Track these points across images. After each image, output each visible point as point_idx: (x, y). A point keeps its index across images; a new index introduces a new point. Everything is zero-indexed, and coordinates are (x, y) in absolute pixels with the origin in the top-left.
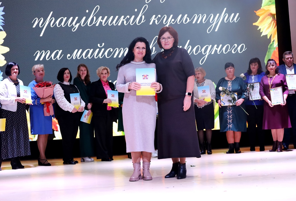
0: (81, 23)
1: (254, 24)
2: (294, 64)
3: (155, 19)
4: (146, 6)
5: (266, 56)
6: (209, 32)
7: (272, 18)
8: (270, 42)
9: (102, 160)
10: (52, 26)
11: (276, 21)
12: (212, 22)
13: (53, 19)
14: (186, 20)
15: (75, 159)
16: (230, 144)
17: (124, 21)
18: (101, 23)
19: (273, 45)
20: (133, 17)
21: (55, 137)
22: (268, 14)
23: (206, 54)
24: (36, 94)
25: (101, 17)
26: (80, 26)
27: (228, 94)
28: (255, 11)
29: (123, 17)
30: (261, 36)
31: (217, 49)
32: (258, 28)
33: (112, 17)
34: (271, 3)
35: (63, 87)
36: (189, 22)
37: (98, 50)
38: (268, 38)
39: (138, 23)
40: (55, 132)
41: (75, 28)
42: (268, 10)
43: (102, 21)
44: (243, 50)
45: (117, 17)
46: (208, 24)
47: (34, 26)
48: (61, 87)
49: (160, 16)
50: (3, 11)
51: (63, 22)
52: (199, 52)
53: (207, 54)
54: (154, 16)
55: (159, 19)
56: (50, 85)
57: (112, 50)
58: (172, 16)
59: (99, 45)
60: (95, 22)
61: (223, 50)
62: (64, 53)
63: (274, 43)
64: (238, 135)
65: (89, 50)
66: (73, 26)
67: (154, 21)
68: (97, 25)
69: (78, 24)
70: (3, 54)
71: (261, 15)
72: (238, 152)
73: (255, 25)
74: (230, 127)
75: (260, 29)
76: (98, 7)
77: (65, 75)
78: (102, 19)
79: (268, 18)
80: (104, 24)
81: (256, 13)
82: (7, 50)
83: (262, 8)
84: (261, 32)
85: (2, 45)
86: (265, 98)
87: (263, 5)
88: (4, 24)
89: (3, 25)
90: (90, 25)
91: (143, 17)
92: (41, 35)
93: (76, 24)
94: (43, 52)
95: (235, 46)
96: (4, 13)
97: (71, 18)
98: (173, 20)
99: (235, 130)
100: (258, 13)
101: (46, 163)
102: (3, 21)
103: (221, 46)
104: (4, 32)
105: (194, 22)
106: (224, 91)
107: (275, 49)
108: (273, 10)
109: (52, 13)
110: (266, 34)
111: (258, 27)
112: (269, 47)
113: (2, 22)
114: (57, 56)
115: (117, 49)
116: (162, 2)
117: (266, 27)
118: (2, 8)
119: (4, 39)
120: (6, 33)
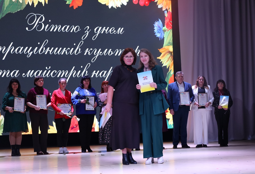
0: (34, 51)
1: (158, 58)
3: (88, 51)
4: (82, 42)
7: (170, 54)
8: (169, 71)
10: (12, 53)
11: (173, 57)
13: (13, 48)
17: (66, 51)
18: (49, 52)
19: (170, 73)
20: (72, 49)
22: (167, 51)
25: (49, 48)
26: (33, 53)
28: (158, 49)
29: (65, 49)
30: (163, 66)
32: (160, 61)
33: (57, 48)
34: (170, 44)
36: (112, 54)
37: (46, 71)
38: (167, 68)
39: (76, 54)
41: (30, 55)
42: (167, 49)
45: (61, 48)
49: (92, 49)
51: (20, 50)
54: (88, 49)
55: (91, 52)
57: (56, 72)
58: (100, 49)
59: (46, 68)
60: (44, 51)
62: (20, 73)
63: (171, 71)
65: (39, 71)
66: (27, 54)
67: (88, 53)
68: (46, 53)
69: (32, 52)
71: (163, 52)
73: (158, 59)
75: (162, 62)
76: (47, 41)
78: (50, 49)
79: (167, 55)
80: (51, 53)
81: (159, 51)
83: (163, 47)
84: (162, 63)
87: (164, 45)
90: (40, 53)
91: (80, 49)
92: (4, 59)
93: (30, 52)
94: (4, 71)
97: (27, 48)
98: (101, 52)
100: (161, 50)
105: (116, 55)
107: (172, 76)
108: (171, 49)
109: (12, 43)
110: (166, 65)
111: (160, 60)
112: (167, 74)
114: (15, 74)
115: (60, 71)
116: (94, 39)
117: (166, 60)
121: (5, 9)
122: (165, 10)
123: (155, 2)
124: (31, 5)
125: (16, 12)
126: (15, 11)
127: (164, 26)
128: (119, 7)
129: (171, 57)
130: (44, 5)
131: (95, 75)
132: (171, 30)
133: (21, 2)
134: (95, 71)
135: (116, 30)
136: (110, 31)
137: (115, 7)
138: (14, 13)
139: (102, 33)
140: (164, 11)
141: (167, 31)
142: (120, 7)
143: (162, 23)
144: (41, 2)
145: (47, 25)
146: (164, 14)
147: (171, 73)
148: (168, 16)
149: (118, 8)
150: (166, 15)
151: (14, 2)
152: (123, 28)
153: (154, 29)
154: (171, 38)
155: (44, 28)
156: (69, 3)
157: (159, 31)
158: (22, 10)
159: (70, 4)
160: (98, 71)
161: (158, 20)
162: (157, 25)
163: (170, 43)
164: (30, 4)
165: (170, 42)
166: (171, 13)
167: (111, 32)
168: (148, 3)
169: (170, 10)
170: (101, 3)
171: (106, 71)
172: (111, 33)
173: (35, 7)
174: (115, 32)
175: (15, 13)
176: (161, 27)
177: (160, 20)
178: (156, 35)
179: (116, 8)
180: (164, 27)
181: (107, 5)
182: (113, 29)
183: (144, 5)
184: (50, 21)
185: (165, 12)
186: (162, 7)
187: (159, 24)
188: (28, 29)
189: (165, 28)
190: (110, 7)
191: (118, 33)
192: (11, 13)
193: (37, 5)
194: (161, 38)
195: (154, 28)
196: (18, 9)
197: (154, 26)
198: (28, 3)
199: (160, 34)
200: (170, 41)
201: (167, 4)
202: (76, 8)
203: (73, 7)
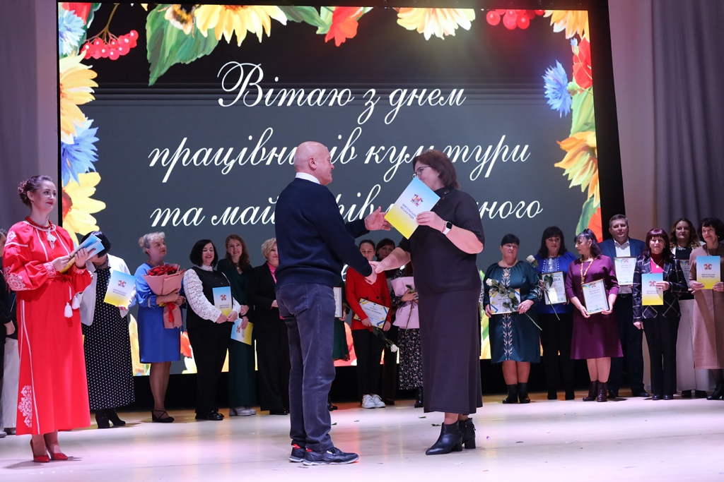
0: (238, 159)
1: (556, 165)
2: (630, 239)
3: (374, 154)
4: (359, 130)
5: (579, 224)
6: (473, 178)
7: (589, 154)
8: (586, 199)
9: (272, 413)
10: (185, 164)
11: (597, 161)
12: (478, 160)
13: (187, 151)
15: (221, 412)
16: (509, 386)
18: (275, 159)
19: (591, 204)
20: (335, 148)
21: (186, 369)
22: (582, 147)
24: (149, 288)
25: (275, 149)
26: (237, 163)
27: (503, 293)
28: (558, 142)
30: (570, 187)
31: (487, 209)
32: (564, 172)
34: (587, 127)
35: (201, 274)
37: (268, 209)
38: (583, 190)
39: (344, 161)
40: (186, 359)
41: (228, 168)
42: (582, 140)
43: (276, 155)
44: (537, 212)
46: (472, 163)
47: (152, 164)
48: (198, 274)
49: (383, 148)
50: (96, 136)
51: (205, 156)
54: (373, 149)
55: (381, 154)
56: (175, 271)
58: (405, 148)
59: (270, 200)
60: (264, 157)
61: (499, 211)
62: (207, 214)
63: (593, 200)
64: (525, 369)
65: (252, 209)
66: (223, 165)
67: (373, 157)
68: (268, 163)
69: (233, 162)
70: (92, 215)
71: (570, 148)
72: (525, 400)
73: (558, 168)
74: (508, 354)
75: (567, 175)
76: (270, 131)
77: (204, 253)
78: (278, 152)
79: (582, 155)
80: (281, 162)
81: (559, 145)
82: (100, 206)
83: (570, 136)
84: (569, 179)
85: (91, 197)
86: (576, 300)
87: (572, 130)
88: (97, 160)
90: (254, 163)
91: (353, 149)
92: (165, 180)
93: (229, 161)
94: (167, 211)
95: (521, 204)
96: (97, 139)
97: (221, 150)
98: (408, 156)
99: (518, 360)
100: (564, 145)
101: (164, 416)
102: (95, 154)
103: (495, 204)
104: (98, 174)
106: (496, 287)
107: (596, 212)
108: (591, 139)
109: (185, 139)
110: (579, 184)
111: (563, 170)
112: (584, 206)
113: (94, 156)
114: (193, 218)
116: (388, 122)
117: (577, 171)
118: (94, 131)
119: (95, 187)
120: (100, 175)
121: (167, 54)
122: (573, 38)
123: (544, 16)
124: (228, 42)
125: (194, 60)
126: (192, 58)
127: (572, 81)
128: (450, 36)
129: (591, 161)
130: (260, 41)
132: (589, 90)
133: (205, 35)
135: (446, 94)
136: (430, 97)
137: (439, 35)
138: (188, 63)
139: (409, 104)
140: (570, 39)
141: (579, 92)
142: (454, 35)
143: (565, 73)
144: (254, 32)
145: (271, 91)
146: (570, 47)
147: (592, 206)
148: (580, 53)
149: (448, 38)
150: (576, 49)
151: (189, 35)
152: (462, 91)
153: (546, 89)
154: (591, 111)
155: (263, 99)
156: (324, 30)
157: (557, 94)
158: (208, 54)
159: (325, 35)
161: (555, 66)
162: (552, 76)
163: (590, 125)
164: (228, 39)
165: (589, 121)
166: (589, 45)
167: (433, 101)
168: (526, 22)
169: (587, 37)
170: (405, 26)
172: (432, 103)
173: (239, 45)
174: (442, 101)
175: (192, 62)
176: (562, 82)
177: (559, 65)
178: (552, 105)
179: (443, 39)
180: (570, 83)
181: (420, 32)
182: (437, 93)
183: (517, 26)
184: (277, 79)
185: (572, 41)
186: (565, 30)
187: (557, 74)
188: (224, 103)
189: (573, 85)
190: (427, 37)
191: (450, 104)
192: (180, 63)
193: (244, 41)
194: (563, 113)
195: (545, 87)
196: (197, 52)
197: (544, 80)
198: (223, 36)
199: (561, 101)
200: (587, 119)
201: (577, 22)
202: (342, 44)
203: (333, 40)
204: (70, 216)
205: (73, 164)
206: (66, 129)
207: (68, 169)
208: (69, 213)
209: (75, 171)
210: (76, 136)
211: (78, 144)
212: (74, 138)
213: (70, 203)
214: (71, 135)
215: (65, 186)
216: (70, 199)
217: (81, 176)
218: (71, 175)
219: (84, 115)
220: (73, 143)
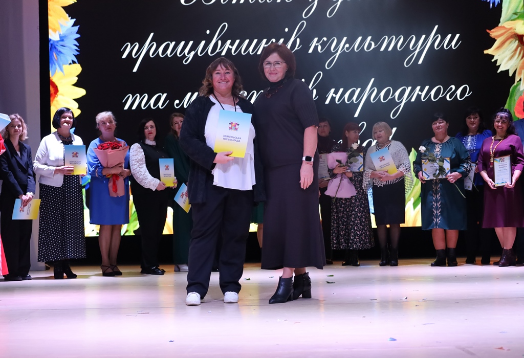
0: (197, 51)
1: (486, 52)
3: (317, 44)
4: (303, 23)
6: (407, 64)
7: (517, 41)
8: (514, 83)
10: (152, 55)
12: (412, 48)
13: (153, 44)
14: (370, 45)
16: (438, 250)
18: (229, 50)
19: (518, 87)
20: (282, 40)
22: (510, 34)
23: (401, 102)
24: (98, 160)
25: (229, 42)
26: (196, 54)
28: (487, 31)
29: (265, 41)
30: (498, 72)
31: (420, 93)
32: (493, 58)
33: (247, 41)
34: (516, 16)
36: (374, 48)
38: (510, 75)
41: (189, 58)
42: (511, 28)
43: (230, 47)
44: (466, 95)
45: (255, 41)
46: (406, 51)
47: (124, 56)
49: (325, 39)
50: (78, 33)
51: (169, 49)
52: (390, 98)
53: (404, 102)
54: (316, 39)
55: (323, 45)
57: (246, 94)
58: (345, 39)
60: (220, 49)
61: (431, 95)
62: (171, 99)
63: (520, 84)
64: (453, 235)
66: (184, 56)
67: (316, 47)
68: (223, 54)
69: (193, 53)
70: (75, 100)
71: (499, 36)
73: (488, 54)
74: (436, 223)
75: (496, 61)
76: (225, 25)
78: (232, 44)
79: (511, 42)
80: (235, 52)
81: (489, 34)
82: (82, 92)
83: (500, 25)
84: (497, 65)
85: (75, 85)
87: (502, 20)
88: (78, 53)
89: (78, 55)
90: (211, 53)
91: (298, 40)
92: (135, 70)
93: (189, 53)
94: (137, 96)
95: (451, 88)
96: (78, 36)
97: (183, 43)
98: (347, 45)
99: (446, 228)
100: (494, 33)
102: (77, 48)
103: (427, 88)
104: (79, 65)
105: (382, 49)
107: (523, 95)
108: (520, 27)
109: (152, 35)
110: (507, 69)
111: (492, 57)
112: (511, 89)
113: (76, 50)
114: (159, 102)
115: (254, 93)
116: (329, 16)
117: (506, 57)
118: (76, 28)
119: (77, 76)
120: (81, 66)
129: (520, 48)
131: (333, 99)
134: (333, 90)
147: (519, 89)
154: (520, 3)
160: (341, 90)
163: (519, 14)
165: (518, 11)
171: (359, 89)
188: (185, 3)
194: (494, 3)
200: (517, 9)
204: (57, 101)
205: (58, 56)
206: (53, 27)
207: (55, 62)
208: (56, 99)
209: (61, 63)
210: (62, 34)
211: (63, 40)
212: (60, 35)
213: (56, 90)
214: (57, 32)
215: (52, 76)
216: (57, 87)
217: (66, 67)
218: (57, 66)
219: (67, 15)
220: (58, 39)
